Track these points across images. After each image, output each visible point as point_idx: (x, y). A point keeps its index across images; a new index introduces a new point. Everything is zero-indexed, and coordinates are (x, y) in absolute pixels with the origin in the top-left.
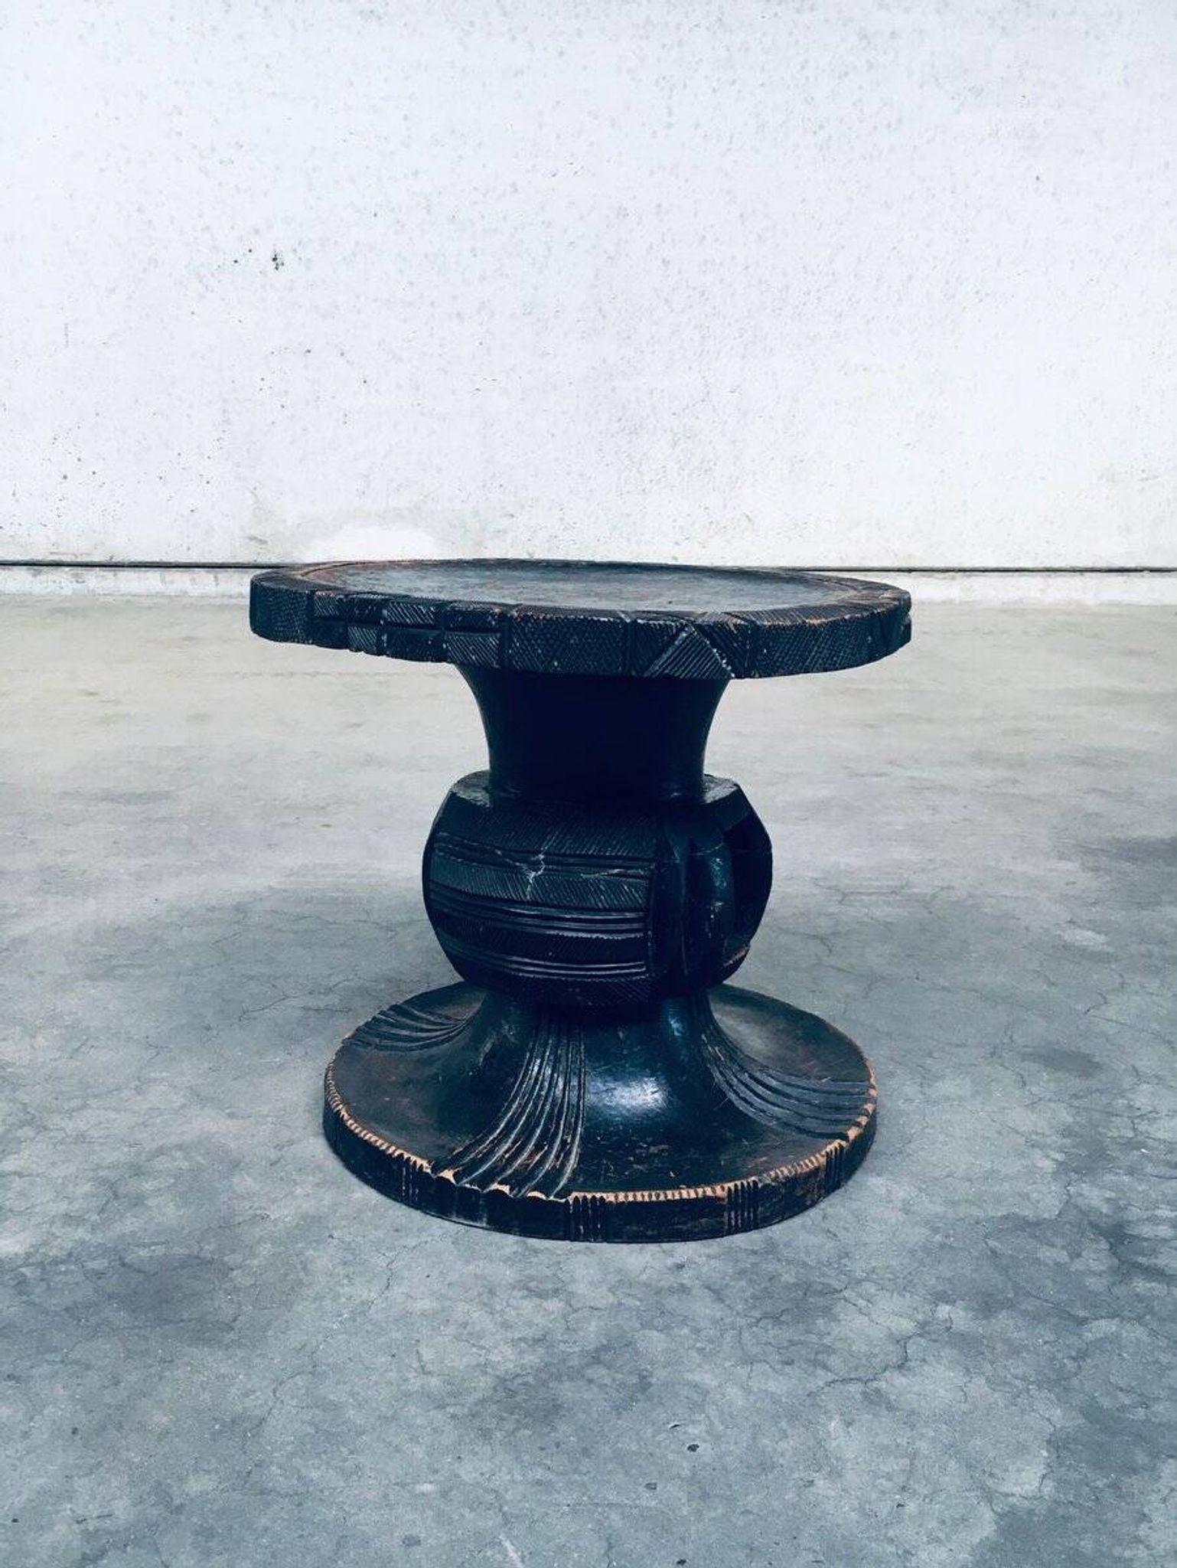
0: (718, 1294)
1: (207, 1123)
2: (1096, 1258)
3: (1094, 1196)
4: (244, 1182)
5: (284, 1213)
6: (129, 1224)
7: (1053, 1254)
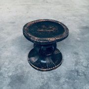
0: (53, 78)
1: (21, 62)
2: (76, 74)
3: (77, 68)
4: (24, 68)
5: (27, 71)
6: (17, 72)
7: (73, 74)
